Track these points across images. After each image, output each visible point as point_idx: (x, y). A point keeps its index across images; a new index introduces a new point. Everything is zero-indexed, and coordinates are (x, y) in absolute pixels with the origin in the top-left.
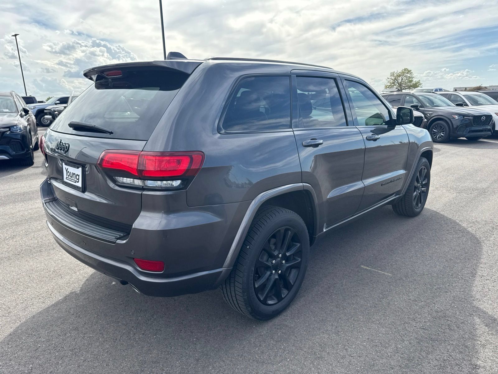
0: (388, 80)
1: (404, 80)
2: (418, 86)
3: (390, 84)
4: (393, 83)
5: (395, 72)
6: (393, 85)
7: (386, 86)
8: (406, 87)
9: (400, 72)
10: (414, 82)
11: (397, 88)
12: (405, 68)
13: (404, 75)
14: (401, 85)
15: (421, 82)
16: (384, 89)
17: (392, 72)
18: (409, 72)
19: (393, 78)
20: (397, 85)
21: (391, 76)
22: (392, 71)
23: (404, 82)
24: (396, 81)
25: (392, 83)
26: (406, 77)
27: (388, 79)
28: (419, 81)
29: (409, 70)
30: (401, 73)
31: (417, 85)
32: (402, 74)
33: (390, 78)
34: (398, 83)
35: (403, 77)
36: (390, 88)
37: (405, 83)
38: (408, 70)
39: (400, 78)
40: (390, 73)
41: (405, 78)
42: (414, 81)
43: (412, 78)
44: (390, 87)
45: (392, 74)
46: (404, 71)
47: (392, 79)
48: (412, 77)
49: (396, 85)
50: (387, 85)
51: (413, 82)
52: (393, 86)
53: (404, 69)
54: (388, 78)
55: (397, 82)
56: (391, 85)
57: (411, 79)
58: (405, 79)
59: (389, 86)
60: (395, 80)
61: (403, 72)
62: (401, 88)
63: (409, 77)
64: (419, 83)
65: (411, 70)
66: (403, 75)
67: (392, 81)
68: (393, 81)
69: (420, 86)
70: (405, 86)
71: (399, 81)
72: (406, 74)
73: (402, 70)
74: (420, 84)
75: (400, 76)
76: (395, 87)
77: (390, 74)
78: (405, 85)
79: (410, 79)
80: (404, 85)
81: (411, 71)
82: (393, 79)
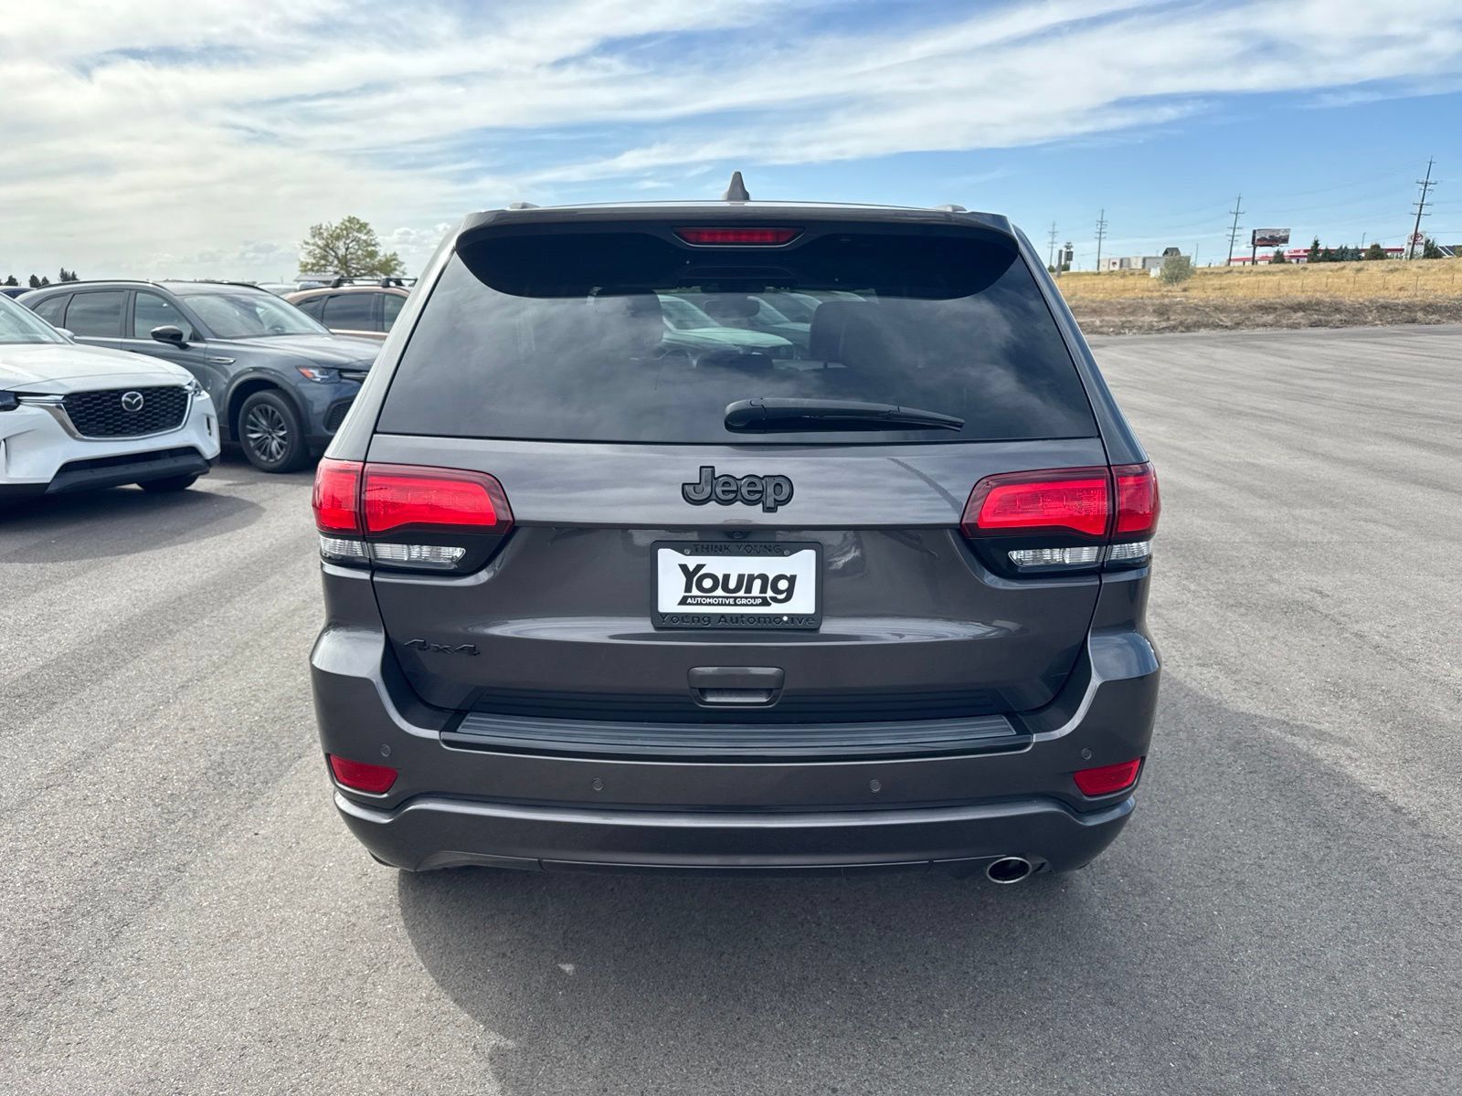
0: (308, 247)
1: (352, 250)
2: (395, 270)
3: (314, 261)
4: (324, 257)
5: (324, 227)
6: (323, 262)
7: (305, 266)
8: (363, 272)
9: (337, 228)
10: (381, 257)
11: (336, 273)
12: (349, 217)
13: (351, 235)
14: (346, 264)
15: (400, 258)
16: (299, 273)
17: (314, 225)
18: (363, 227)
19: (321, 243)
20: (336, 262)
21: (314, 236)
22: (316, 224)
23: (354, 256)
24: (331, 252)
25: (318, 256)
26: (357, 240)
27: (305, 246)
28: (395, 254)
29: (362, 222)
30: (341, 229)
31: (390, 266)
32: (345, 232)
33: (311, 241)
34: (337, 257)
35: (348, 242)
36: (318, 271)
37: (358, 258)
38: (358, 223)
39: (341, 244)
40: (310, 226)
41: (354, 243)
42: (381, 253)
43: (374, 245)
44: (317, 267)
45: (317, 232)
46: (348, 224)
47: (318, 246)
48: (373, 242)
49: (333, 262)
50: (308, 264)
51: (379, 258)
52: (325, 265)
53: (346, 218)
54: (307, 243)
55: (333, 254)
56: (317, 264)
57: (373, 248)
58: (356, 247)
59: (313, 265)
60: (328, 249)
61: (346, 226)
62: (349, 273)
63: (365, 241)
64: (394, 260)
65: (367, 221)
66: (348, 234)
67: (318, 251)
68: (323, 252)
69: (398, 268)
70: (359, 267)
71: (342, 252)
72: (356, 234)
73: (341, 221)
74: (397, 264)
75: (338, 238)
76: (330, 268)
77: (310, 231)
78: (358, 264)
79: (370, 249)
80: (355, 266)
81: (368, 227)
82: (322, 245)
